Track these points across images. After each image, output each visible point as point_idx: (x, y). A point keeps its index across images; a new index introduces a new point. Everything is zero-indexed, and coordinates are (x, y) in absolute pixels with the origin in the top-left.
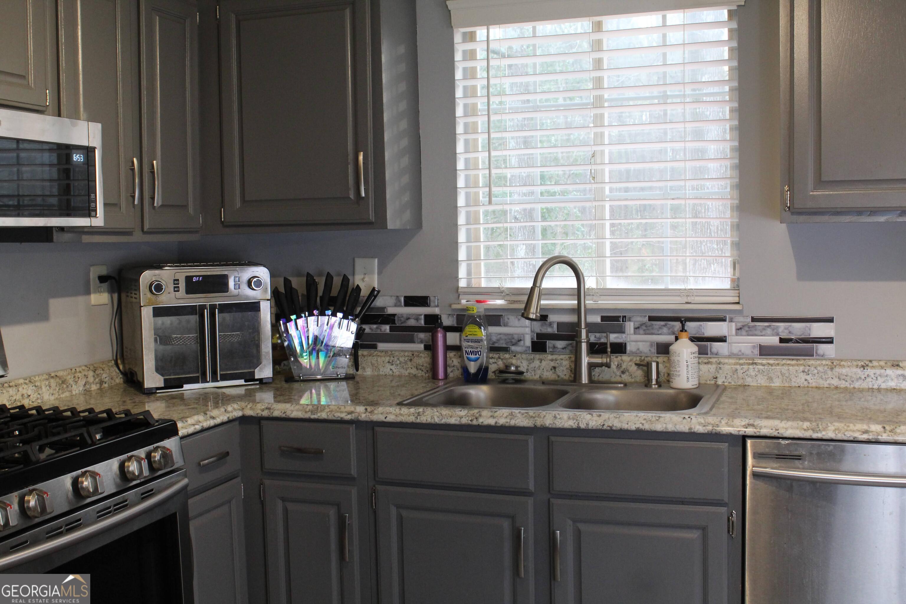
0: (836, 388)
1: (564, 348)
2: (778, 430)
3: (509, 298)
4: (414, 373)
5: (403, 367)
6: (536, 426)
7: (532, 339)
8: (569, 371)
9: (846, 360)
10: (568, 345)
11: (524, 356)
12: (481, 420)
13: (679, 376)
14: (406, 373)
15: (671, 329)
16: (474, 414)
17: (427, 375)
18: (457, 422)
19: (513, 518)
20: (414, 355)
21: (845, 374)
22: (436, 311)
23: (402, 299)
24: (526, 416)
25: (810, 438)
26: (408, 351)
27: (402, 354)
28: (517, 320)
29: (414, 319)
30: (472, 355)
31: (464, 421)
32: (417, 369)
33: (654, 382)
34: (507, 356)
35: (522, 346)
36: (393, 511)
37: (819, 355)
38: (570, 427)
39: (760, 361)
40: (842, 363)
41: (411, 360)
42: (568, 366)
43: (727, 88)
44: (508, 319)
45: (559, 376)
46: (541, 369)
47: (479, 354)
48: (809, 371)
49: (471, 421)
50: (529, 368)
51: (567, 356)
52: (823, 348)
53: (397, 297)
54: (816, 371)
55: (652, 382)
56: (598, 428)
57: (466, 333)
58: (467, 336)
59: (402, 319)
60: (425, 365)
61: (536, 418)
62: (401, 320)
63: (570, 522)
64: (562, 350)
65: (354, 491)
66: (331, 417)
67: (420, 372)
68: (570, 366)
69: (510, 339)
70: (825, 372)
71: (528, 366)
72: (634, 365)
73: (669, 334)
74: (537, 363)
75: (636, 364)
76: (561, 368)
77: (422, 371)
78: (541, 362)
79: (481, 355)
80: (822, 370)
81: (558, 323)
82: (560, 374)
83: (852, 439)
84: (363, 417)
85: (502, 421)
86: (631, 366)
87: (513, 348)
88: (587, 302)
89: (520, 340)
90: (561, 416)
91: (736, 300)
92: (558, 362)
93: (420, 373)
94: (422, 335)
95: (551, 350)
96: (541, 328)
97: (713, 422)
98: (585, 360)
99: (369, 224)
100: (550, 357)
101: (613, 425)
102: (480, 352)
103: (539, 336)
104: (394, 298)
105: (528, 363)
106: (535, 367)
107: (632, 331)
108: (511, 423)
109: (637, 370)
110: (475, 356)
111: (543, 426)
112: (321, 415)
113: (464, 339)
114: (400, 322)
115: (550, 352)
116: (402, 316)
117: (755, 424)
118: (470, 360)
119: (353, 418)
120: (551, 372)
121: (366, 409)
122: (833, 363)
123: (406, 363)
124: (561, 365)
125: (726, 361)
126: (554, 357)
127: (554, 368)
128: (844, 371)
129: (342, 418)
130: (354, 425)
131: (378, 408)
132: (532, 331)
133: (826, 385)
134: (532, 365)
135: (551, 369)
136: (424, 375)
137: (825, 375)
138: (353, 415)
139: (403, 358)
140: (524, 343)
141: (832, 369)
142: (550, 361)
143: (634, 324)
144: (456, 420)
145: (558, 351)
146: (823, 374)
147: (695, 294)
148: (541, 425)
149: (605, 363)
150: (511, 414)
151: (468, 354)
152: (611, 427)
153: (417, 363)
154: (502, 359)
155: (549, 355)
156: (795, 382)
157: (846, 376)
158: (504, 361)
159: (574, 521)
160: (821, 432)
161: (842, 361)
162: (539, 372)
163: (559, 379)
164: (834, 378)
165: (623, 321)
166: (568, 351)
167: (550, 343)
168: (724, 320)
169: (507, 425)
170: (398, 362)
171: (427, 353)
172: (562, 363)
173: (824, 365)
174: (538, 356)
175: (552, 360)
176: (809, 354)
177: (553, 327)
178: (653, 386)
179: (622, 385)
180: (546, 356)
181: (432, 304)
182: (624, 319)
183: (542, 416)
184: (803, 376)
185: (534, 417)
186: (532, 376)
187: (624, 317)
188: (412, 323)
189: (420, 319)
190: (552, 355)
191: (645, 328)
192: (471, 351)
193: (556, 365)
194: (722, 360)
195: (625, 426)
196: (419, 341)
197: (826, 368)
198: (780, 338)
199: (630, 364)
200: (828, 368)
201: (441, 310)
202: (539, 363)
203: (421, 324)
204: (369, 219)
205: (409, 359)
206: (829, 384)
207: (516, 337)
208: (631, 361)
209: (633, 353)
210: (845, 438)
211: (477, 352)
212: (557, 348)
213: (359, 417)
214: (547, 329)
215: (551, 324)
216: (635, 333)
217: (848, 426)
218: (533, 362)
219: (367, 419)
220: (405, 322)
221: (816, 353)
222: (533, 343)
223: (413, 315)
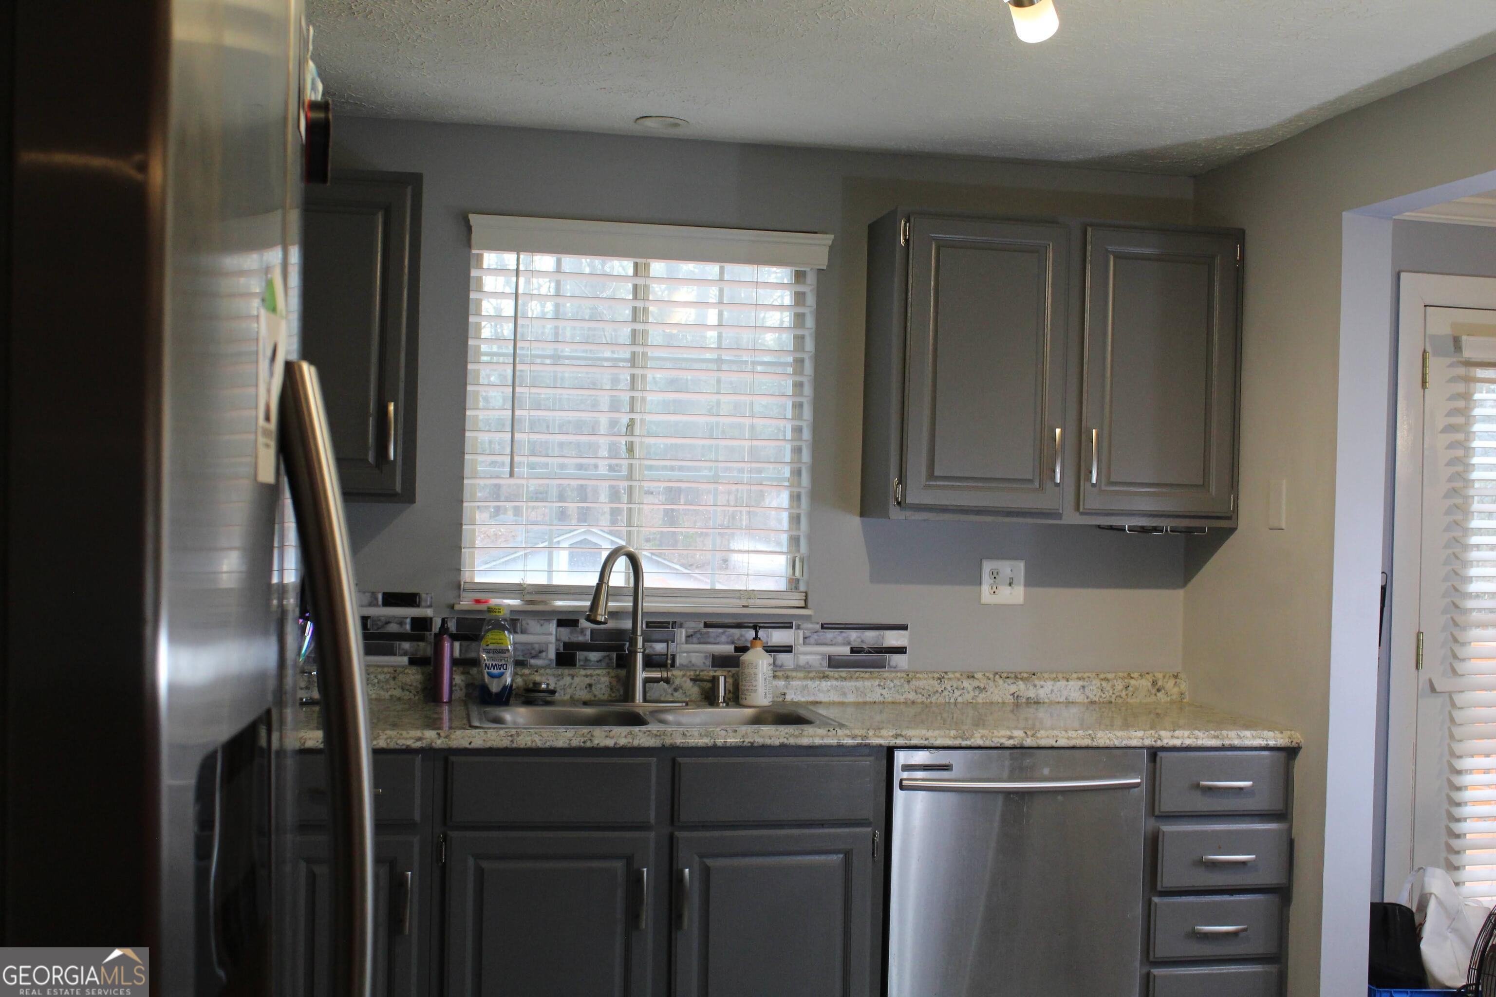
0: (913, 702)
1: (600, 661)
2: (928, 739)
3: (529, 597)
4: (398, 695)
5: (382, 688)
6: (664, 746)
7: (557, 649)
8: (609, 689)
9: (921, 673)
10: (604, 657)
11: (548, 671)
12: (596, 742)
13: (756, 691)
14: (387, 695)
15: (730, 638)
16: (583, 734)
17: (417, 698)
18: (566, 745)
19: (629, 860)
20: (398, 672)
21: (922, 687)
22: (429, 612)
23: (380, 597)
24: (649, 735)
25: (959, 746)
26: (388, 666)
27: (379, 670)
28: (539, 625)
29: (396, 623)
30: (494, 669)
31: (575, 743)
32: (403, 689)
33: (721, 700)
34: (527, 671)
35: (544, 659)
36: (471, 862)
37: (891, 667)
38: (705, 745)
39: (831, 674)
40: (918, 675)
41: (394, 678)
42: (607, 683)
43: (790, 359)
44: (528, 624)
45: (595, 696)
46: (573, 687)
47: (505, 668)
48: (884, 684)
49: (584, 742)
50: (557, 686)
51: (605, 671)
52: (896, 659)
53: (373, 593)
54: (892, 685)
55: (719, 700)
56: (737, 744)
57: (487, 641)
58: (488, 645)
59: (379, 623)
60: (415, 684)
61: (663, 737)
62: (377, 624)
63: (696, 858)
64: (597, 663)
65: (416, 840)
66: (392, 745)
67: (408, 693)
68: (610, 683)
69: (528, 650)
70: (902, 686)
71: (556, 684)
72: (688, 680)
73: (728, 643)
74: (567, 680)
75: (691, 680)
76: (599, 686)
77: (411, 692)
78: (573, 678)
79: (506, 669)
80: (899, 684)
81: (591, 630)
82: (597, 693)
83: (999, 745)
84: (439, 743)
85: (623, 742)
86: (685, 682)
87: (533, 661)
88: (644, 605)
89: (541, 652)
90: (690, 733)
91: (802, 604)
92: (594, 678)
93: (406, 695)
94: (406, 645)
95: (582, 663)
96: (570, 636)
97: (860, 734)
98: (641, 674)
99: (390, 496)
100: (583, 672)
101: (754, 741)
102: (505, 666)
103: (566, 645)
104: (368, 595)
105: (556, 679)
106: (565, 685)
107: (684, 639)
108: (634, 743)
109: (692, 687)
110: (499, 671)
111: (673, 746)
112: (378, 743)
113: (484, 650)
114: (375, 628)
115: (582, 666)
116: (378, 618)
117: (903, 733)
118: (491, 676)
119: (424, 745)
120: (586, 691)
121: (439, 734)
122: (908, 675)
123: (387, 681)
124: (598, 682)
125: (794, 674)
126: (589, 672)
127: (590, 685)
128: (921, 683)
129: (408, 746)
130: (420, 756)
131: (455, 732)
132: (557, 640)
133: (902, 700)
134: (561, 683)
135: (586, 688)
136: (413, 697)
137: (901, 688)
138: (424, 741)
139: (383, 676)
140: (547, 655)
141: (909, 682)
142: (585, 678)
143: (686, 632)
144: (564, 743)
145: (591, 664)
146: (900, 687)
147: (758, 596)
148: (671, 744)
149: (665, 678)
150: (631, 733)
151: (488, 669)
152: (752, 743)
153: (404, 681)
154: (522, 676)
155: (582, 670)
156: (870, 697)
157: (923, 689)
158: (524, 678)
159: (702, 856)
160: (970, 740)
161: (917, 673)
162: (569, 691)
163: (597, 699)
164: (911, 692)
165: (672, 628)
166: (604, 664)
167: (580, 655)
168: (791, 627)
169: (629, 745)
170: (376, 681)
171: (415, 668)
172: (600, 679)
173: (900, 678)
174: (566, 671)
175: (586, 676)
176: (881, 665)
177: (585, 635)
178: (721, 704)
179: (684, 704)
180: (577, 670)
181: (423, 604)
182: (674, 625)
183: (669, 734)
184: (879, 691)
185: (660, 736)
186: (561, 695)
187: (674, 623)
188: (393, 628)
189: (406, 624)
190: (585, 669)
191: (699, 636)
192: (492, 664)
193: (592, 682)
194: (789, 674)
195: (768, 742)
196: (402, 652)
197: (902, 680)
198: (852, 648)
199: (684, 679)
200: (905, 681)
201: (434, 612)
202: (571, 680)
203: (405, 629)
204: (395, 490)
205: (392, 676)
206: (905, 699)
207: (537, 646)
208: (684, 676)
209: (682, 667)
210: (993, 745)
211: (501, 665)
212: (590, 660)
213: (434, 744)
214: (578, 637)
215: (582, 631)
216: (687, 642)
217: (993, 733)
218: (563, 678)
219: (444, 746)
220: (382, 627)
221: (889, 664)
222: (558, 655)
223: (395, 617)
